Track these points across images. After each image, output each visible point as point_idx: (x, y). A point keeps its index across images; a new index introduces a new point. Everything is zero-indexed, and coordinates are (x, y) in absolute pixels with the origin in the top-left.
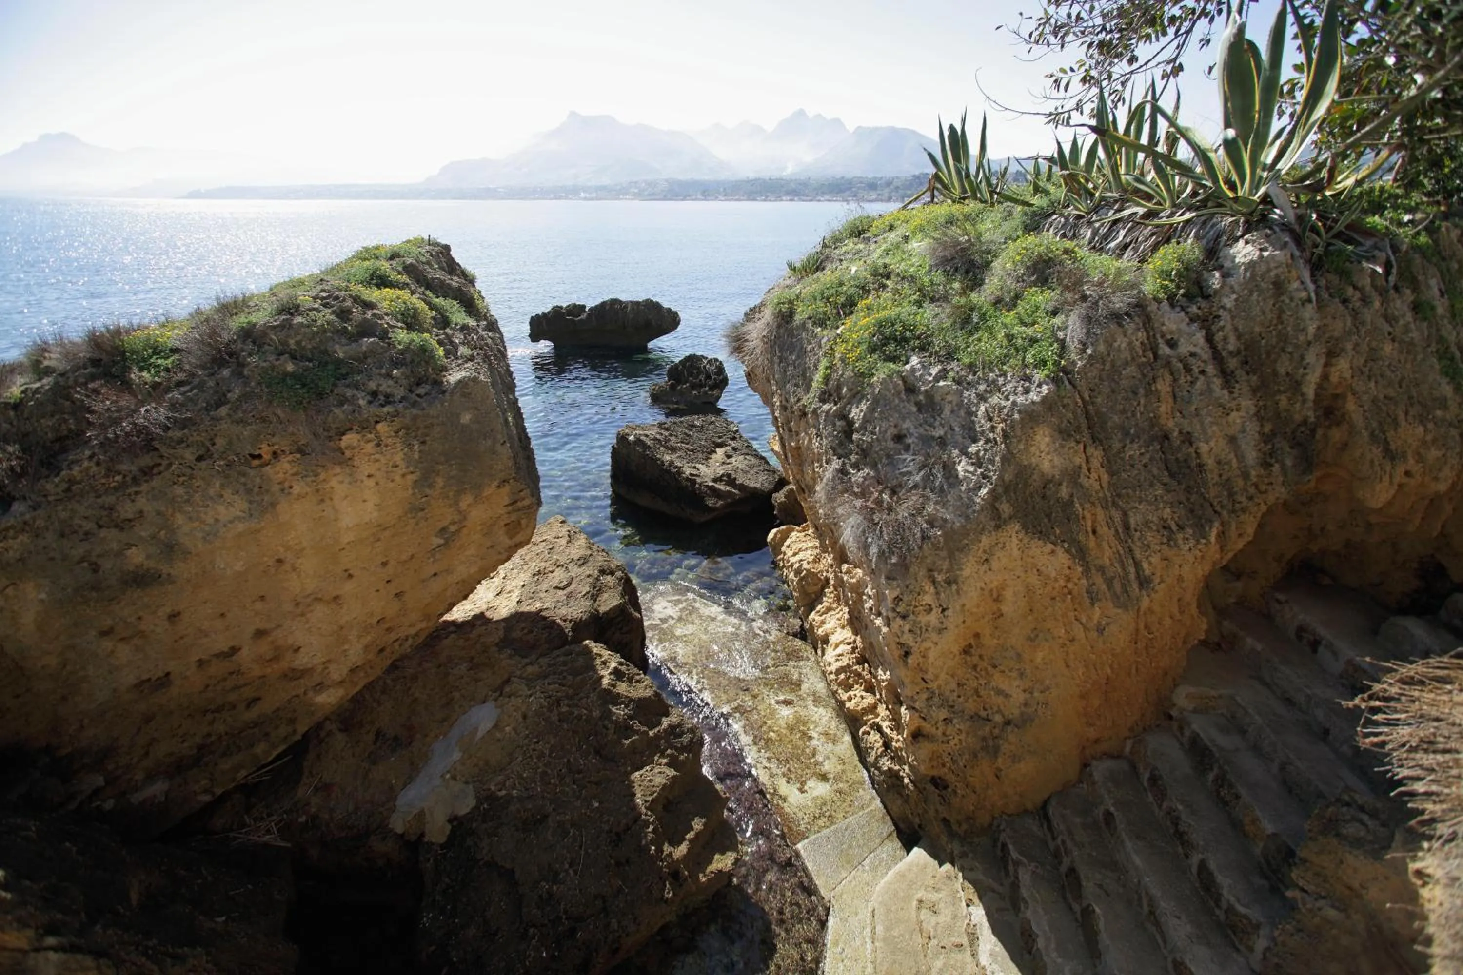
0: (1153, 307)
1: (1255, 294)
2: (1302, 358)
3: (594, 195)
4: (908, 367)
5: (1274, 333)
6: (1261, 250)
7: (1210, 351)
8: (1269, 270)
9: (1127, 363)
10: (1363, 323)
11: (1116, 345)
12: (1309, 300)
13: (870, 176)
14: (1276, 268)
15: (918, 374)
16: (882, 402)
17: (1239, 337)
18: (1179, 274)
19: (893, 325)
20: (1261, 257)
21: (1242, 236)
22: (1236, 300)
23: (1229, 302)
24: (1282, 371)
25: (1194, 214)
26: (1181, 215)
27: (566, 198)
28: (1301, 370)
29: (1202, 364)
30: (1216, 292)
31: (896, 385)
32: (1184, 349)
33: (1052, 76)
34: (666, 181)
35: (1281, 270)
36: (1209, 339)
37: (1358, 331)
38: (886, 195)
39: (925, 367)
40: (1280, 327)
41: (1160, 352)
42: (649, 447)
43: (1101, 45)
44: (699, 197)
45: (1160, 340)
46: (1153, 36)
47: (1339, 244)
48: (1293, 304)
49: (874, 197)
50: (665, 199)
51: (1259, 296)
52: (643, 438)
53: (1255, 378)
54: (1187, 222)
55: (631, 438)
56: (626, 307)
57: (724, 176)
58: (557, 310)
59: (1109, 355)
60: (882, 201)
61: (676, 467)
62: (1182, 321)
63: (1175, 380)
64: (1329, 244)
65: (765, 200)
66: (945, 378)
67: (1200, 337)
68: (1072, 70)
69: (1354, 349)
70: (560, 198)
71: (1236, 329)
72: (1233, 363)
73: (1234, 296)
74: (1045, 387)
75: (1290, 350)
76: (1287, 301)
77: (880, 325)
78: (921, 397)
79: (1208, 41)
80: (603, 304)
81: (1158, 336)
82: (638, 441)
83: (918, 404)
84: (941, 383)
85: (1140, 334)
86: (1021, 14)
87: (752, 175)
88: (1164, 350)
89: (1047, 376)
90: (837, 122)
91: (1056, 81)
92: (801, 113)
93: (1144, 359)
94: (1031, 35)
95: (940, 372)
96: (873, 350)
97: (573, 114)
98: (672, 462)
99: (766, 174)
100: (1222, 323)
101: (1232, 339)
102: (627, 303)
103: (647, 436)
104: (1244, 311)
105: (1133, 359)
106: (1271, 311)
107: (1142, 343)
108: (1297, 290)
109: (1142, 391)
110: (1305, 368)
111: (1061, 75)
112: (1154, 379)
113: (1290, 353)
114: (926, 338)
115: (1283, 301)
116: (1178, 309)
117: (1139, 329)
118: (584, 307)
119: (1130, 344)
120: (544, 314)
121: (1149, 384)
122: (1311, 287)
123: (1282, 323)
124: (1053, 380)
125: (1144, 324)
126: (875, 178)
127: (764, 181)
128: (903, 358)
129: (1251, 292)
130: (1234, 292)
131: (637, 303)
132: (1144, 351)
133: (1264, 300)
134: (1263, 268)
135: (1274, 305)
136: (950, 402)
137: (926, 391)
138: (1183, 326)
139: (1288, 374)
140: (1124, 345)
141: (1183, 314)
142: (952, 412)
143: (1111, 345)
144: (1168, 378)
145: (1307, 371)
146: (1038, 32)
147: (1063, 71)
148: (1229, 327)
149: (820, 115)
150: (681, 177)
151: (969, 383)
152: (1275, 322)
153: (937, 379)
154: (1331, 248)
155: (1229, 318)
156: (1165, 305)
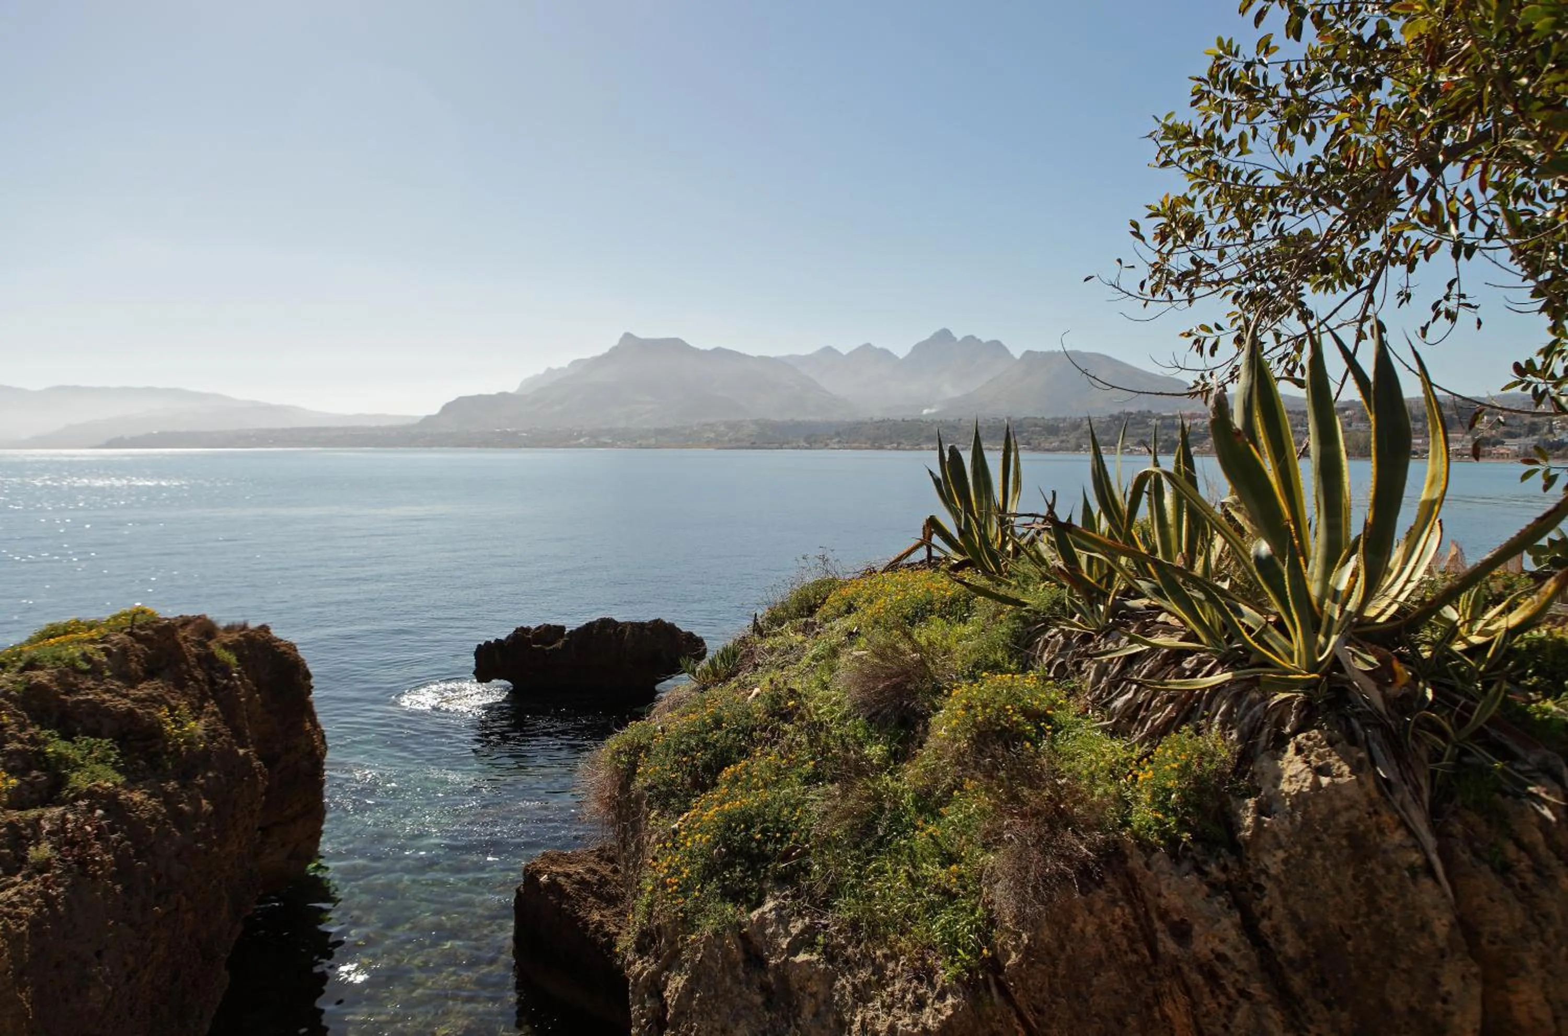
0: (1136, 862)
1: (1318, 854)
2: (1435, 982)
3: (653, 441)
4: (755, 915)
5: (1366, 930)
6: (1320, 771)
7: (1253, 956)
8: (1334, 813)
9: (1099, 963)
10: (1546, 916)
11: (1077, 927)
12: (1430, 870)
13: (1049, 416)
14: (1347, 809)
15: (770, 930)
16: (704, 980)
17: (1302, 932)
18: (1185, 800)
19: (747, 829)
20: (1316, 785)
21: (1294, 734)
22: (1285, 861)
23: (1273, 862)
24: (1398, 1004)
25: (1228, 676)
26: (1209, 674)
27: (612, 446)
28: (1439, 1005)
29: (1242, 979)
30: (1247, 843)
31: (727, 953)
32: (1202, 945)
33: (1189, 335)
34: (756, 422)
35: (1355, 813)
36: (1249, 926)
37: (1542, 932)
38: (1073, 442)
39: (783, 920)
40: (1376, 918)
41: (1161, 948)
42: (568, 897)
43: (1253, 297)
44: (802, 443)
45: (1158, 925)
46: (1337, 284)
47: (1480, 755)
48: (1393, 879)
49: (1056, 444)
50: (753, 446)
51: (1324, 858)
52: (561, 880)
53: (1345, 1015)
54: (1217, 689)
55: (544, 878)
56: (623, 632)
57: (838, 416)
58: (521, 634)
59: (1062, 947)
60: (1067, 449)
61: (606, 935)
62: (1194, 892)
63: (1194, 1005)
64: (1464, 752)
65: (897, 449)
66: (811, 945)
67: (1229, 925)
68: (1218, 327)
69: (1542, 966)
70: (604, 445)
71: (1294, 916)
72: (1297, 982)
73: (1281, 854)
74: (950, 1000)
75: (1404, 964)
76: (1381, 871)
77: (729, 823)
78: (771, 977)
79: (1408, 296)
80: (590, 626)
81: (1154, 915)
82: (553, 885)
83: (764, 988)
84: (801, 957)
85: (1118, 911)
86: (1120, 261)
87: (878, 415)
88: (1167, 945)
89: (957, 978)
90: (997, 345)
91: (1196, 341)
92: (944, 335)
93: (1134, 958)
94: (1142, 285)
95: (802, 932)
96: (710, 872)
97: (628, 336)
98: (601, 924)
99: (898, 416)
100: (1266, 902)
101: (1289, 935)
102: (625, 625)
103: (568, 876)
104: (1303, 884)
105: (1111, 955)
106: (1352, 887)
107: (1125, 926)
108: (1401, 846)
109: (1132, 1021)
110: (1445, 1001)
111: (1203, 334)
112: (1157, 995)
113: (1407, 971)
114: (799, 856)
115: (1372, 871)
116: (1186, 866)
117: (1114, 902)
118: (562, 628)
119: (1101, 927)
120: (498, 641)
121: (1149, 1007)
122: (1430, 841)
123: (1379, 911)
124: (966, 985)
125: (1125, 892)
126: (1056, 419)
127: (895, 423)
128: (753, 897)
129: (1309, 850)
130: (1280, 846)
131: (641, 626)
132: (1131, 941)
133: (1336, 866)
134: (1323, 808)
135: (1356, 878)
136: (813, 995)
137: (777, 966)
138: (1198, 901)
139: (1412, 1010)
140: (1090, 930)
141: (1192, 878)
142: (816, 1015)
143: (1067, 928)
144: (1182, 1000)
145: (1451, 1007)
146: (1153, 282)
147: (1204, 328)
148: (1279, 911)
149: (973, 337)
150: (777, 418)
151: (847, 961)
152: (1364, 909)
153: (794, 949)
154: (1466, 759)
155: (1276, 894)
156: (1161, 859)
